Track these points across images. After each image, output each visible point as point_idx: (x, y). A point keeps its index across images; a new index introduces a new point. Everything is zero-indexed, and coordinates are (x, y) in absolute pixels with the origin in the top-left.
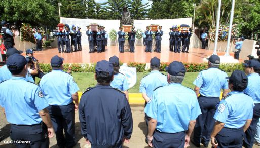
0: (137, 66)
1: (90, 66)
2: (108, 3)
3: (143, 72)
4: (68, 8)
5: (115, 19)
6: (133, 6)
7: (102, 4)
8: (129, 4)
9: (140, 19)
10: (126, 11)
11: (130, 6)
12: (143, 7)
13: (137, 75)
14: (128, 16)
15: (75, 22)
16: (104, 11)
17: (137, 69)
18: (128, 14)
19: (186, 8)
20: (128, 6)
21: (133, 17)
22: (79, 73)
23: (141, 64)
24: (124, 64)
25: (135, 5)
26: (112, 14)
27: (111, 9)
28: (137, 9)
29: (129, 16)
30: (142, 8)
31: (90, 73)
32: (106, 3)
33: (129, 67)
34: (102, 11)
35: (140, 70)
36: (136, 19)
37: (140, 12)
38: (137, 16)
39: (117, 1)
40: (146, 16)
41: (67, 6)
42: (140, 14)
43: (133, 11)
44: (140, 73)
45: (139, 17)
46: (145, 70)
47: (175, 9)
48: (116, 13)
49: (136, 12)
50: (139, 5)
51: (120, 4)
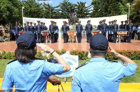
0: (80, 53)
3: (85, 59)
4: (29, 10)
5: (65, 18)
7: (55, 8)
8: (76, 7)
9: (84, 18)
17: (79, 57)
18: (75, 15)
19: (121, 8)
20: (75, 8)
21: (79, 17)
23: (83, 52)
25: (80, 7)
27: (62, 11)
28: (82, 10)
29: (76, 16)
30: (86, 9)
34: (55, 13)
35: (83, 58)
36: (81, 18)
37: (84, 12)
38: (82, 16)
39: (66, 5)
40: (89, 15)
41: (28, 10)
42: (84, 14)
43: (79, 12)
44: (82, 60)
45: (84, 16)
46: (87, 58)
47: (112, 9)
48: (66, 14)
49: (81, 13)
50: (83, 7)
51: (68, 7)
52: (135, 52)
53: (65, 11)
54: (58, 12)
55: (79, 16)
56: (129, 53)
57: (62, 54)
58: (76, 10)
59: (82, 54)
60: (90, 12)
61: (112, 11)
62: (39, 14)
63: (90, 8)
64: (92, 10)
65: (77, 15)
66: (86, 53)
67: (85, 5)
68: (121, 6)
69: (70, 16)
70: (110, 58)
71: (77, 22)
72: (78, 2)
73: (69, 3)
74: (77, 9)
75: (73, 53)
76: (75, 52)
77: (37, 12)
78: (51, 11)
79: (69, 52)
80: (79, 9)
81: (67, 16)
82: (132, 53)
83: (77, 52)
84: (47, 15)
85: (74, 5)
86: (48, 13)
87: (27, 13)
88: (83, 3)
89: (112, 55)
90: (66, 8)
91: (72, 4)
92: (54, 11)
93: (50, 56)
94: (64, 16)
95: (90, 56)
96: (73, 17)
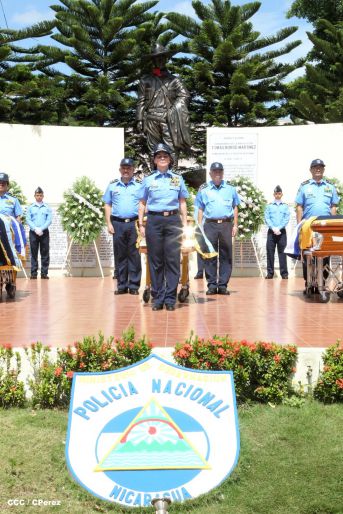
0: (242, 360)
3: (277, 400)
5: (97, 120)
6: (203, 51)
9: (247, 123)
11: (185, 48)
12: (262, 52)
13: (241, 416)
14: (171, 105)
16: (29, 78)
17: (239, 381)
20: (175, 49)
23: (264, 352)
24: (155, 351)
26: (79, 91)
27: (74, 65)
28: (226, 66)
29: (180, 105)
30: (257, 59)
33: (189, 365)
35: (262, 390)
36: (220, 122)
37: (241, 81)
38: (226, 105)
39: (107, 17)
40: (278, 104)
42: (244, 91)
43: (203, 78)
44: (257, 406)
45: (240, 108)
46: (291, 393)
48: (104, 86)
49: (219, 81)
50: (236, 43)
51: (124, 36)
53: (94, 63)
54: (39, 68)
55: (208, 107)
57: (125, 364)
58: (185, 61)
59: (254, 366)
63: (289, 49)
64: (300, 64)
65: (189, 101)
66: (280, 356)
69: (135, 105)
71: (188, 154)
74: (190, 56)
75: (191, 359)
76: (212, 348)
79: (173, 350)
80: (209, 56)
81: (117, 105)
83: (221, 351)
85: (164, 21)
88: (236, 9)
90: (106, 42)
91: (151, 11)
92: (12, 64)
93: (43, 375)
94: (91, 102)
95: (305, 381)
96: (161, 115)
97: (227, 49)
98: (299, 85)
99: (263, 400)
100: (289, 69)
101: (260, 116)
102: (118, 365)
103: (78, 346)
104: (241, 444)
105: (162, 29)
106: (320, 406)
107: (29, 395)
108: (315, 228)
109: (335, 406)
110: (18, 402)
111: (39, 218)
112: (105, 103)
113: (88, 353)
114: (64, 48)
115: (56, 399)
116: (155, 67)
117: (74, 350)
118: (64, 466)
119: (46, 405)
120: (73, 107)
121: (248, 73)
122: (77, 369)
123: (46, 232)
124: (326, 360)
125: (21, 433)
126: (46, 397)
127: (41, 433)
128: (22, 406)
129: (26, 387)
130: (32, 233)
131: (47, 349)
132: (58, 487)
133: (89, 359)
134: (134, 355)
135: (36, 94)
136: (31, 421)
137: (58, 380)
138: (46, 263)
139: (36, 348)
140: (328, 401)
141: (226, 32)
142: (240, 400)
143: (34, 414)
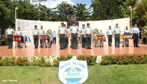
0: (88, 58)
1: (37, 59)
2: (57, 9)
3: (94, 65)
5: (63, 21)
6: (78, 11)
7: (52, 9)
8: (75, 9)
10: (73, 14)
11: (75, 10)
12: (87, 11)
15: (29, 23)
17: (87, 62)
18: (74, 17)
19: (123, 11)
20: (74, 10)
21: (78, 20)
22: (25, 67)
23: (92, 57)
24: (73, 57)
27: (60, 13)
28: (81, 13)
29: (75, 18)
30: (86, 12)
31: (36, 67)
32: (55, 9)
33: (79, 59)
34: (52, 15)
35: (91, 63)
36: (81, 21)
37: (84, 15)
38: (81, 18)
39: (64, 6)
41: (22, 11)
42: (84, 16)
43: (78, 14)
44: (91, 66)
45: (83, 19)
46: (96, 64)
47: (114, 12)
48: (64, 16)
49: (80, 15)
50: (83, 9)
51: (67, 9)
52: (145, 56)
53: (63, 13)
54: (55, 14)
56: (140, 57)
57: (68, 59)
58: (75, 12)
59: (90, 59)
60: (90, 15)
61: (114, 14)
62: (34, 16)
63: (91, 10)
64: (92, 12)
65: (76, 18)
66: (94, 58)
67: (85, 7)
68: (123, 9)
70: (120, 62)
72: (77, 4)
73: (68, 4)
74: (76, 11)
75: (79, 58)
76: (83, 56)
77: (32, 14)
78: (48, 13)
79: (76, 57)
80: (79, 11)
81: (66, 18)
82: (142, 57)
83: (84, 57)
84: (43, 17)
85: (72, 7)
86: (44, 14)
87: (20, 14)
88: (83, 5)
89: (122, 60)
90: (64, 10)
91: (70, 5)
92: (51, 13)
93: (54, 61)
94: (62, 18)
95: (98, 62)
96: (72, 20)
97: (82, 10)
98: (92, 15)
99: (92, 65)
100: (90, 13)
101: (86, 20)
102: (67, 59)
103: (60, 56)
104: (89, 73)
105: (72, 8)
106: (101, 66)
107: (52, 65)
108: (96, 36)
109: (103, 66)
110: (50, 66)
111: (55, 35)
112: (64, 18)
113: (62, 57)
114: (58, 11)
115: (57, 65)
116: (71, 13)
117: (59, 57)
118: (58, 78)
119: (55, 66)
120: (59, 19)
121: (85, 14)
122: (60, 60)
123: (56, 37)
124: (102, 58)
125: (51, 72)
126: (55, 65)
127: (54, 72)
128: (51, 66)
129: (52, 63)
130: (54, 37)
131: (55, 57)
132: (57, 81)
133: (62, 59)
134: (70, 58)
135: (54, 17)
136: (52, 69)
137: (57, 62)
138: (56, 42)
139: (53, 57)
140: (102, 65)
141: (81, 8)
142: (88, 65)
143: (53, 68)
